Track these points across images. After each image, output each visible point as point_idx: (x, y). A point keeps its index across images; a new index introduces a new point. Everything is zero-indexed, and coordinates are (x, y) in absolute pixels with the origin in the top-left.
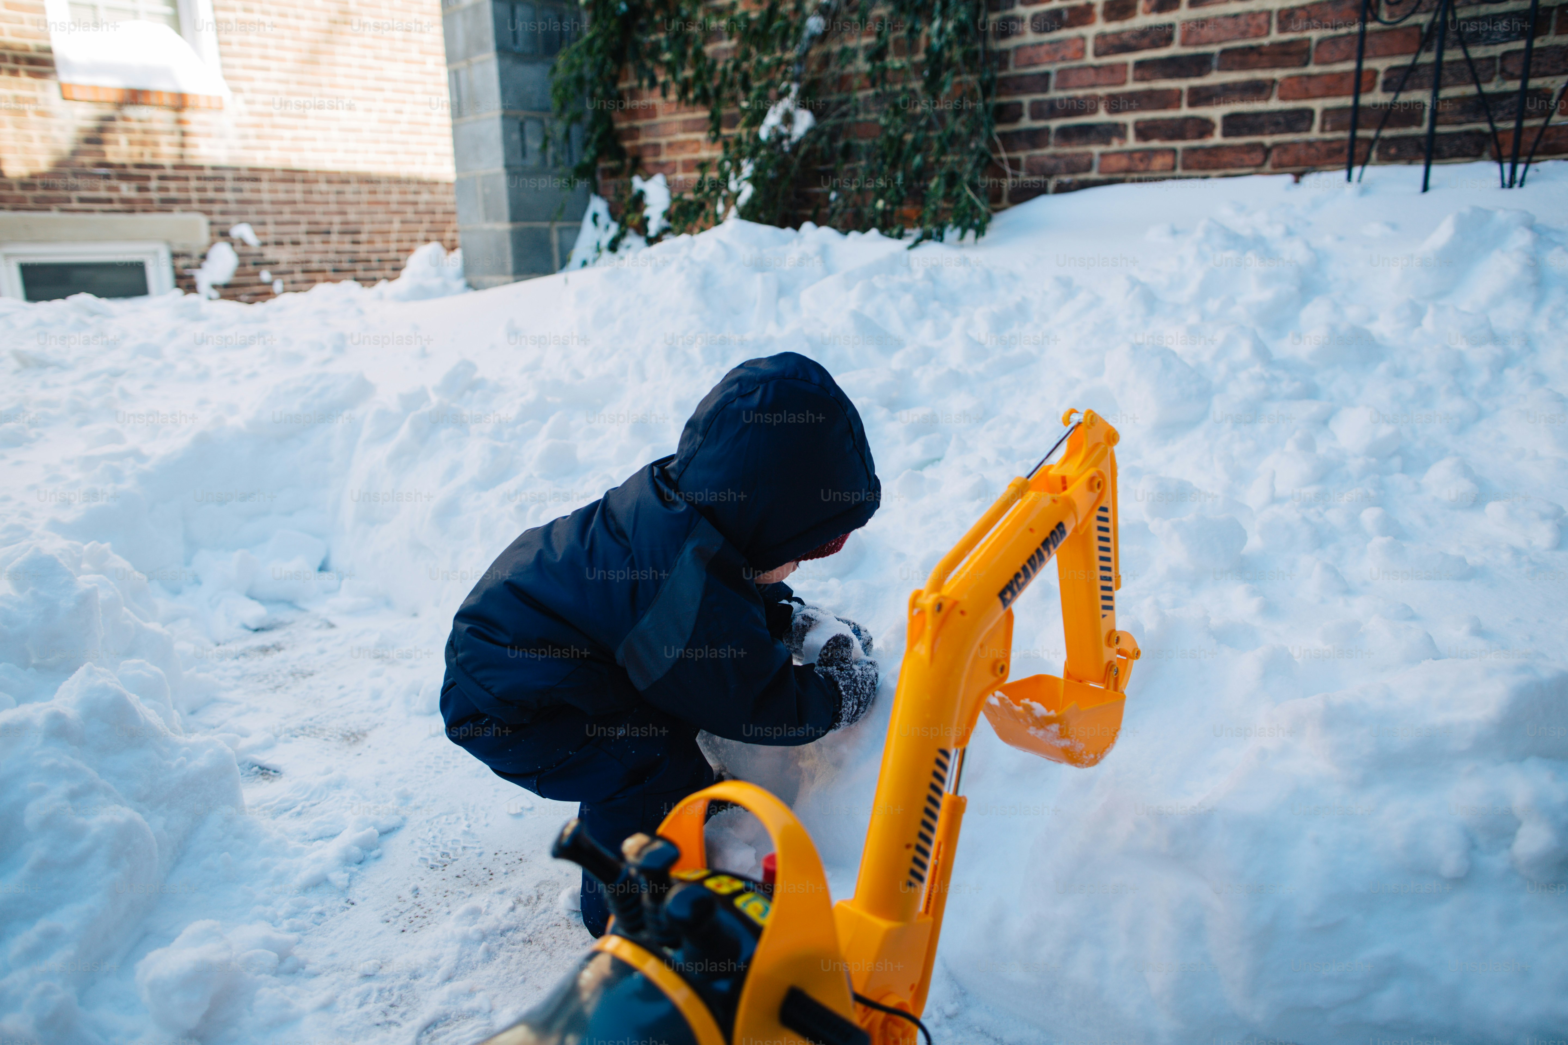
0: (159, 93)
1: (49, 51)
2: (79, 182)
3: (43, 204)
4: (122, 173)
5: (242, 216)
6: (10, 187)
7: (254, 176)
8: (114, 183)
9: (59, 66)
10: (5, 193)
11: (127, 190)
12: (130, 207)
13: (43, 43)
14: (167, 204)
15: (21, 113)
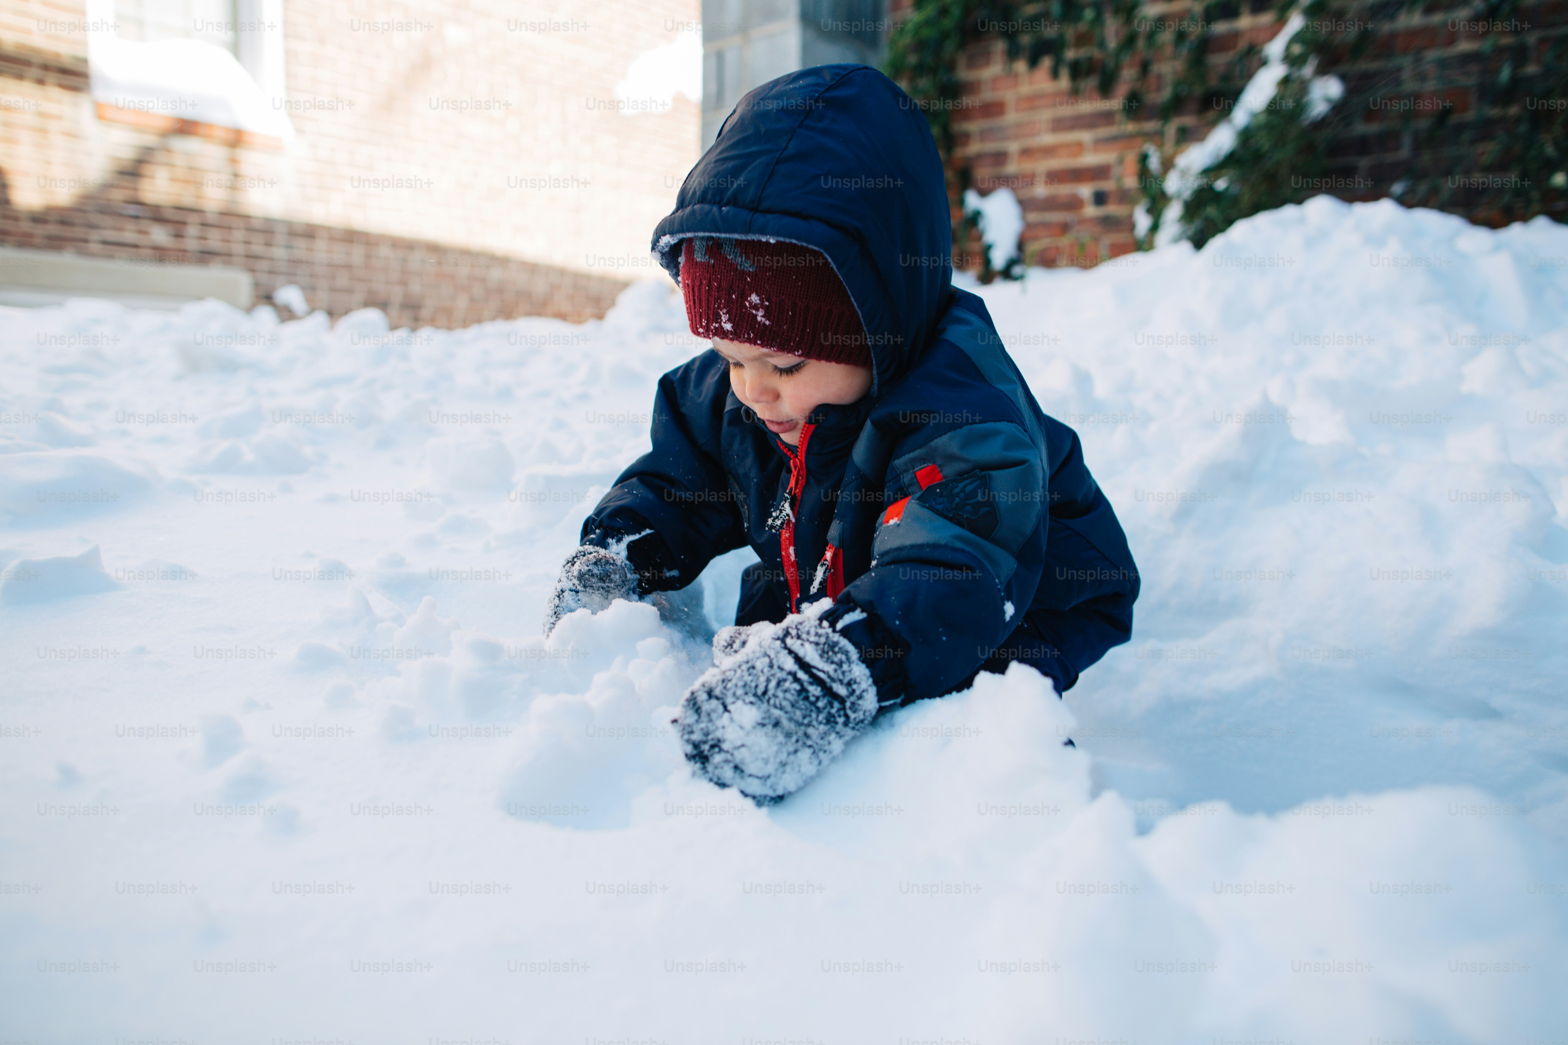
0: (210, 126)
1: (85, 61)
2: (106, 221)
3: (55, 243)
4: (157, 214)
5: (291, 278)
6: (16, 219)
7: (310, 232)
8: (146, 225)
9: (94, 81)
10: (8, 225)
11: (160, 235)
12: (161, 255)
13: (79, 53)
14: (205, 256)
15: (43, 131)
